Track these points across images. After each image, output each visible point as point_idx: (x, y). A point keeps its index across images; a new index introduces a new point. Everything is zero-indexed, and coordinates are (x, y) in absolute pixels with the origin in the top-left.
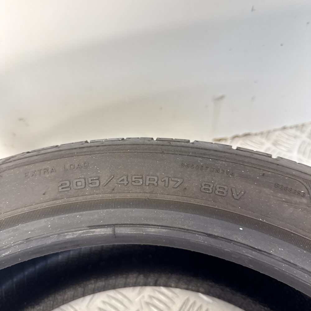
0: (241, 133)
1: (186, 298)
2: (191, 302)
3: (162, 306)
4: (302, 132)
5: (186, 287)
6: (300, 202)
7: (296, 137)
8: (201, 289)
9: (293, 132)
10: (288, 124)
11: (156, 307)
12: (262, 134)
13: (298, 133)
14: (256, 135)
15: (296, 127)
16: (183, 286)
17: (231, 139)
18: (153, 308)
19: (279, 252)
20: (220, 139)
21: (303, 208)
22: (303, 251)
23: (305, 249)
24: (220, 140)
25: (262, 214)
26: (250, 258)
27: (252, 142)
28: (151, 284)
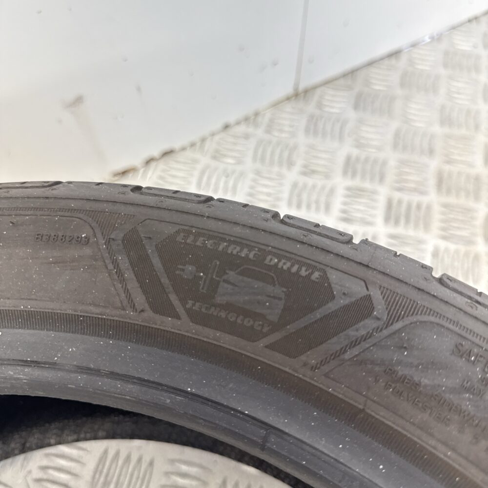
0: (156, 153)
1: (102, 450)
2: (111, 453)
3: (63, 477)
4: (256, 125)
5: (75, 437)
6: (80, 256)
7: (247, 137)
8: (100, 434)
9: (242, 129)
10: (232, 119)
11: (54, 482)
12: (193, 145)
13: (251, 130)
14: (183, 149)
15: (247, 119)
16: (70, 438)
17: (143, 167)
18: (49, 485)
19: (69, 355)
20: (123, 171)
21: (86, 265)
22: (108, 341)
23: (110, 337)
24: (124, 173)
25: (23, 297)
26: (25, 381)
27: (177, 162)
28: (16, 452)
